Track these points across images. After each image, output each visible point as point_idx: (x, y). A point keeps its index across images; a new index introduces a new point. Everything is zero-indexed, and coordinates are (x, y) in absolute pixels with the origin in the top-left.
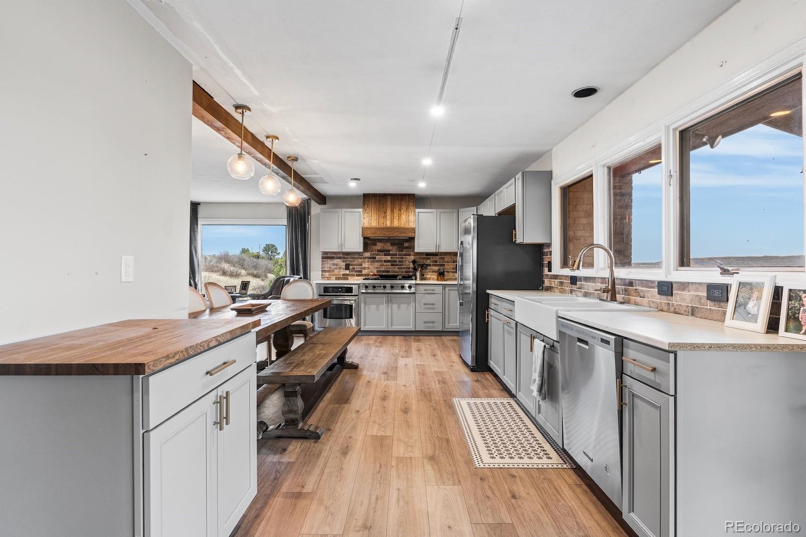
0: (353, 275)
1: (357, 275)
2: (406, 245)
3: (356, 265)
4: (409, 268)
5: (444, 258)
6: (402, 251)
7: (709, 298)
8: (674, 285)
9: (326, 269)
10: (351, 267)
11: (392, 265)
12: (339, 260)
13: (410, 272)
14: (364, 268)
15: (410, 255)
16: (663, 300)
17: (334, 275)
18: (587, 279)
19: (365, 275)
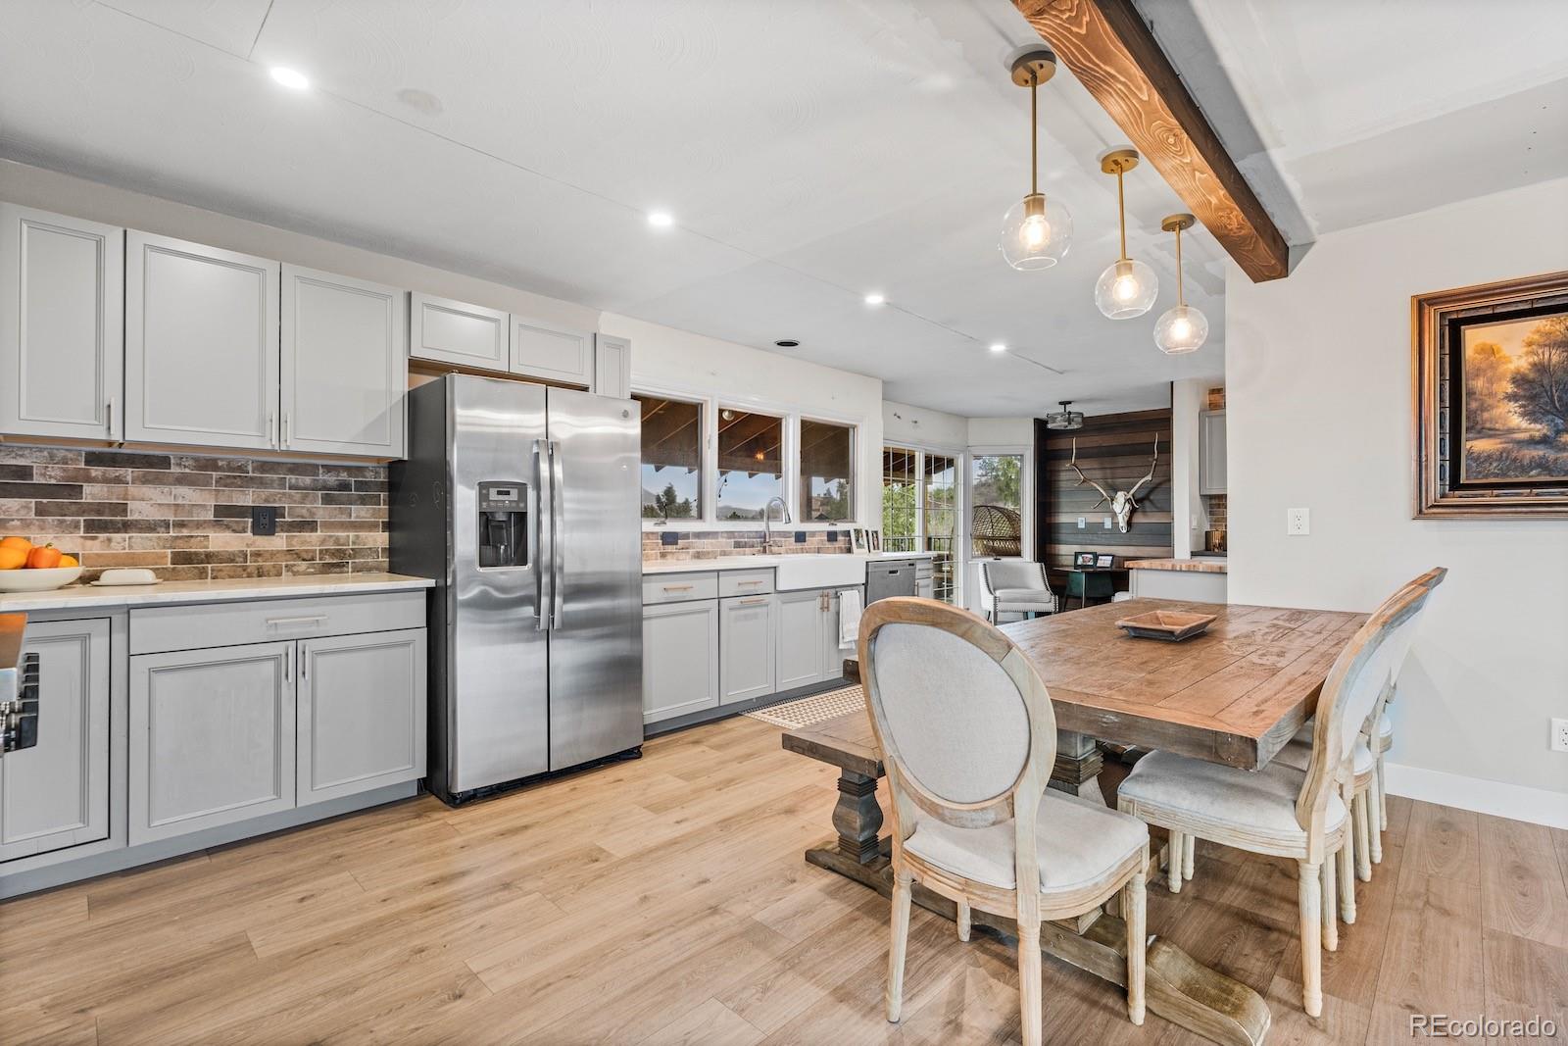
7: (829, 541)
8: (807, 534)
16: (799, 546)
18: (699, 535)
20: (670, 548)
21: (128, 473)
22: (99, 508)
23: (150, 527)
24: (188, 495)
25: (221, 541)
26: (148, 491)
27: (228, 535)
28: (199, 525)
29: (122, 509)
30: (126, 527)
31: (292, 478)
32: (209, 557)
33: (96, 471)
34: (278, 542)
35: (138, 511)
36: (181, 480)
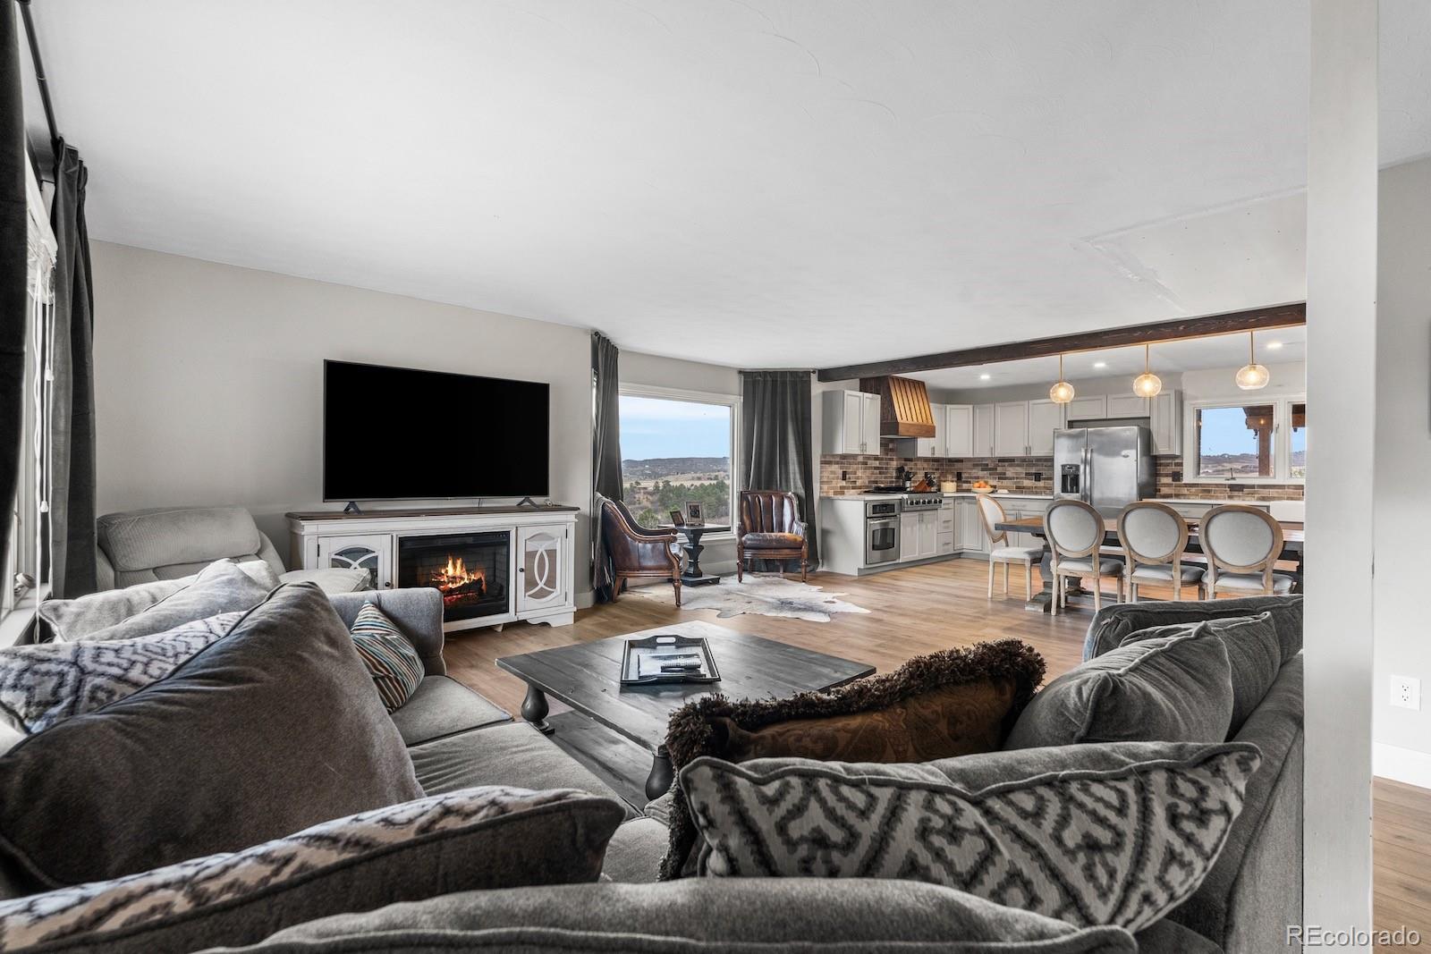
0: (848, 488)
1: (853, 488)
2: (891, 446)
3: (851, 473)
4: (892, 477)
5: (916, 465)
6: (887, 454)
9: (825, 480)
10: (847, 476)
11: (880, 473)
12: (837, 466)
13: (892, 482)
14: (858, 478)
15: (892, 460)
17: (832, 488)
19: (860, 488)
20: (1236, 493)
21: (1006, 464)
22: (1000, 474)
23: (1011, 479)
24: (1019, 469)
25: (1027, 483)
26: (1010, 469)
27: (1028, 481)
28: (1021, 478)
29: (1005, 474)
30: (1006, 479)
31: (1045, 463)
32: (1024, 488)
33: (1000, 464)
34: (1041, 484)
35: (1009, 474)
36: (1018, 465)
